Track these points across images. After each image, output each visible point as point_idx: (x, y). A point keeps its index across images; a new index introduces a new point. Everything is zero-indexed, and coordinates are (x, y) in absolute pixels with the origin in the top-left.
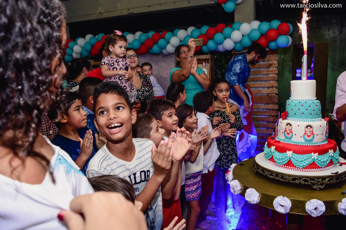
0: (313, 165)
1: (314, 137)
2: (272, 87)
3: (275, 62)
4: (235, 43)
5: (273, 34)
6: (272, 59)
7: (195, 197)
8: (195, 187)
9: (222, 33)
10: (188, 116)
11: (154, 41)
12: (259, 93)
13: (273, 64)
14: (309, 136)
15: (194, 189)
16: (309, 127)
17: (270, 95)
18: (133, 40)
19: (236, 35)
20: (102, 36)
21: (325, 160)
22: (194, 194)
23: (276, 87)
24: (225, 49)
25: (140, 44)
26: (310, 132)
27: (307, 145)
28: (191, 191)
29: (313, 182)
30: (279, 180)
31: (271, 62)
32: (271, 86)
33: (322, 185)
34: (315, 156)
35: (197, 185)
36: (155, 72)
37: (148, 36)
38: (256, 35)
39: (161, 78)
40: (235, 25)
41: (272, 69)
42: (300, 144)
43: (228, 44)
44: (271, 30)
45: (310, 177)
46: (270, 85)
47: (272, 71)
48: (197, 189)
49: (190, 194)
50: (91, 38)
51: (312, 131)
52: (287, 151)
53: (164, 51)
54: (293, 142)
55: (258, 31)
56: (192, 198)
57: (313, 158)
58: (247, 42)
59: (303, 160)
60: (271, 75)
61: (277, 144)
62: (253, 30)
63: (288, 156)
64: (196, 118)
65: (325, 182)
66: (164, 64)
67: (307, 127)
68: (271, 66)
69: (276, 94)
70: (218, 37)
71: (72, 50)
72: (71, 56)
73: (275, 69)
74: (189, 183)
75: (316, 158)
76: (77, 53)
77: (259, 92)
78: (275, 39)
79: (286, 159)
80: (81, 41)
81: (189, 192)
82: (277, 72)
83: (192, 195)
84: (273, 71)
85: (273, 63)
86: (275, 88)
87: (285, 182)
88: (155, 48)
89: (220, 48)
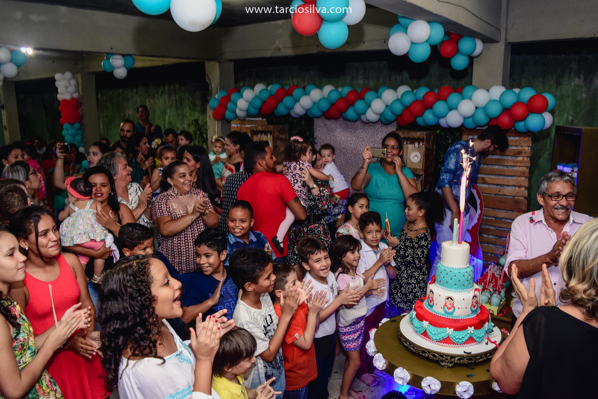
0: (447, 340)
1: (454, 310)
2: (520, 187)
3: (526, 148)
4: (465, 118)
5: (520, 111)
6: (522, 144)
7: (356, 347)
8: (357, 334)
9: (446, 101)
10: (351, 250)
11: (349, 102)
12: (500, 193)
13: (524, 152)
14: (449, 309)
15: (355, 337)
16: (450, 299)
17: (516, 197)
18: (320, 98)
19: (466, 107)
20: (277, 88)
21: (460, 337)
22: (355, 344)
23: (526, 187)
24: (448, 125)
25: (330, 104)
26: (450, 304)
27: (446, 317)
28: (352, 340)
29: (441, 358)
30: (411, 349)
31: (520, 148)
32: (519, 184)
33: (451, 363)
34: (450, 331)
35: (359, 333)
36: (350, 145)
37: (341, 93)
38: (495, 110)
39: (359, 153)
40: (467, 91)
41: (520, 159)
42: (439, 315)
43: (454, 119)
44: (518, 103)
45: (440, 353)
46: (517, 183)
47: (521, 163)
48: (359, 337)
49: (351, 343)
50: (262, 90)
51: (453, 304)
52: (424, 321)
53: (363, 117)
54: (434, 311)
55: (499, 104)
56: (354, 348)
57: (447, 333)
58: (482, 118)
59: (437, 333)
60: (520, 169)
61: (419, 310)
62: (491, 101)
63: (424, 326)
64: (358, 255)
65: (454, 361)
66: (364, 134)
67: (448, 298)
68: (520, 154)
69: (525, 197)
70: (440, 107)
71: (236, 104)
72: (234, 112)
73: (526, 159)
74: (345, 331)
75: (450, 333)
76: (241, 110)
77: (500, 191)
78: (523, 118)
79: (422, 328)
80: (248, 94)
81: (350, 340)
82: (529, 165)
83: (353, 344)
84: (523, 163)
85: (524, 150)
86: (523, 189)
87: (415, 352)
88: (350, 113)
89: (443, 122)
